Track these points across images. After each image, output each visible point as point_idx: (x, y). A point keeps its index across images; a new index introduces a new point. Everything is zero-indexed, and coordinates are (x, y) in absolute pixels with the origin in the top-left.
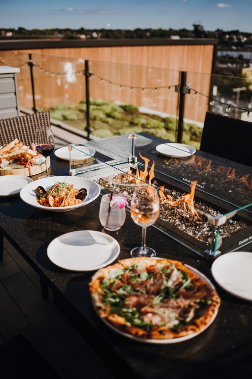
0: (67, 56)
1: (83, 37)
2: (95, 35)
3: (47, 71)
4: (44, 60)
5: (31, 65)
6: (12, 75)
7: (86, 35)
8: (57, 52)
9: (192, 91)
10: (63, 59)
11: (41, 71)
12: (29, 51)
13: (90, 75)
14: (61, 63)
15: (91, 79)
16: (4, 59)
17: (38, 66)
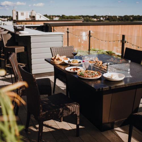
0: (84, 29)
1: (95, 20)
2: (102, 19)
3: (74, 35)
4: (74, 31)
5: (68, 32)
6: (62, 35)
7: (97, 19)
8: (79, 27)
9: (127, 42)
10: (82, 30)
11: (72, 35)
12: (68, 27)
13: (91, 36)
14: (81, 32)
15: (91, 38)
16: (57, 30)
17: (71, 33)
